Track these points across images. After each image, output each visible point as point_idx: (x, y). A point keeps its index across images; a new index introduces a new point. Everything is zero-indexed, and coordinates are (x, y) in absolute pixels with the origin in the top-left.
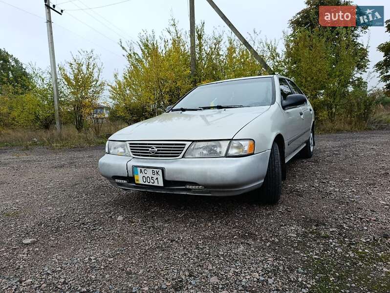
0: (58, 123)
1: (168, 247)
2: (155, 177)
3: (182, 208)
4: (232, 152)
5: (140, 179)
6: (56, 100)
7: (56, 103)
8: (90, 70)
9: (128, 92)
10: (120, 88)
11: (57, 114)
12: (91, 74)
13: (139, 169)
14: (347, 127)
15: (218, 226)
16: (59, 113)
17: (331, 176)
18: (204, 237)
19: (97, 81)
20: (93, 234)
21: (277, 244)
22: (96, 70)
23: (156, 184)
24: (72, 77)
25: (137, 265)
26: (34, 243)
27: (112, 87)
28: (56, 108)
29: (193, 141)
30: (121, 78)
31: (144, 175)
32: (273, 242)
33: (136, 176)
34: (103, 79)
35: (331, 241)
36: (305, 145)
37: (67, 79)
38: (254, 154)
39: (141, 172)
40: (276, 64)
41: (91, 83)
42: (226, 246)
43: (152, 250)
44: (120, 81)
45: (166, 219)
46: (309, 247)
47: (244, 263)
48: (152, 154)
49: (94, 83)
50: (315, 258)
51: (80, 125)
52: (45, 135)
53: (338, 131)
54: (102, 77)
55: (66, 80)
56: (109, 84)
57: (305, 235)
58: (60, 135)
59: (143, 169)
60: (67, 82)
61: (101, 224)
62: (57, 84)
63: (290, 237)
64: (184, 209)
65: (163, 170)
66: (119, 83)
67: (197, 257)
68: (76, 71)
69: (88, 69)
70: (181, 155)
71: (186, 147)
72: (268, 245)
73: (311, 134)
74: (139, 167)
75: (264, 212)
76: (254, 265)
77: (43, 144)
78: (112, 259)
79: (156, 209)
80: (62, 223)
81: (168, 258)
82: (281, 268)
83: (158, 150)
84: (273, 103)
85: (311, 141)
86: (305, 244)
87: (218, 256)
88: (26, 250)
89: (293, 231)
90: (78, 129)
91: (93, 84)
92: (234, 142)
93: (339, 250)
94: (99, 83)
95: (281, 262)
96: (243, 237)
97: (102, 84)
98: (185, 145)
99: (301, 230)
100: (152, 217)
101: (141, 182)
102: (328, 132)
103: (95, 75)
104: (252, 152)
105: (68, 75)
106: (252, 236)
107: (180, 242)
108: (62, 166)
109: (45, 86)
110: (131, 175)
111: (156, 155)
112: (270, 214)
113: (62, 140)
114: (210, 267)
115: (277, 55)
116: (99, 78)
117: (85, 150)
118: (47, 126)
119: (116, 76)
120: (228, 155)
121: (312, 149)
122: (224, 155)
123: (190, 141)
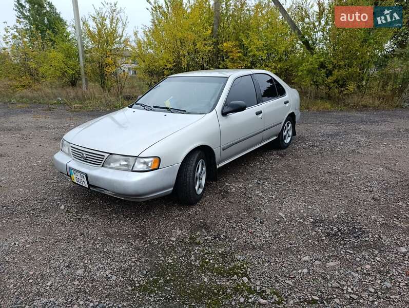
0: (84, 80)
2: (83, 180)
4: (138, 167)
6: (81, 55)
7: (81, 59)
8: (113, 24)
10: (140, 47)
11: (82, 72)
12: (115, 31)
13: (73, 171)
16: (85, 70)
19: (122, 36)
22: (120, 24)
23: (84, 185)
24: (95, 32)
28: (82, 65)
29: (111, 154)
30: (141, 36)
31: (76, 176)
33: (72, 175)
34: (128, 35)
36: (275, 138)
38: (158, 169)
41: (114, 39)
44: (140, 40)
46: (175, 252)
48: (82, 159)
49: (118, 39)
50: (168, 263)
52: (71, 92)
53: (365, 107)
59: (75, 172)
65: (86, 175)
69: (111, 23)
70: (101, 164)
71: (105, 158)
73: (289, 125)
74: (72, 169)
83: (87, 157)
84: (210, 111)
85: (288, 133)
86: (174, 249)
89: (177, 235)
91: (116, 40)
92: (140, 159)
94: (123, 39)
96: (136, 236)
97: (126, 40)
98: (104, 156)
101: (75, 181)
103: (120, 31)
104: (156, 167)
116: (124, 34)
118: (73, 83)
119: (136, 34)
120: (134, 170)
121: (287, 140)
122: (131, 169)
123: (108, 153)
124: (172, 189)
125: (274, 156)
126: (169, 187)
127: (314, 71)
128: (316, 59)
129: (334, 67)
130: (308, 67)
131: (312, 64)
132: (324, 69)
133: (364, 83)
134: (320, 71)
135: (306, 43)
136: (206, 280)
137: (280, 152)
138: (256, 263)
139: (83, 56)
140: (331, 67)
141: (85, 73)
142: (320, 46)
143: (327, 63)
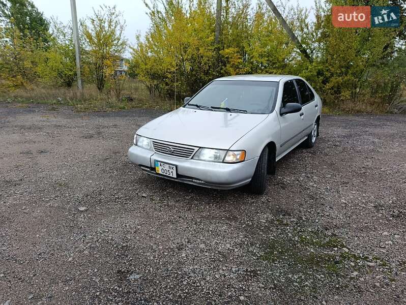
0: (80, 82)
1: (177, 222)
2: (171, 170)
3: (190, 191)
4: (228, 159)
5: (159, 170)
6: (77, 57)
7: (78, 61)
8: (112, 27)
9: (150, 54)
10: (142, 50)
11: (79, 73)
12: (113, 32)
13: (159, 163)
14: (369, 109)
15: (214, 210)
16: (81, 71)
17: (317, 171)
18: (202, 217)
19: (119, 39)
20: (126, 206)
21: (250, 226)
22: (118, 27)
23: (171, 175)
24: (93, 34)
25: (156, 232)
26: (86, 210)
27: (134, 50)
28: (78, 66)
29: (200, 148)
30: (143, 40)
31: (163, 168)
32: (248, 225)
33: (157, 168)
34: (125, 38)
35: (288, 228)
36: (306, 138)
37: (89, 37)
38: (244, 161)
39: (161, 165)
40: (305, 36)
41: (112, 41)
42: (215, 224)
43: (166, 223)
44: (142, 43)
45: (177, 199)
46: (271, 231)
47: (224, 237)
48: (169, 153)
49: (116, 42)
50: (271, 239)
51: (101, 84)
52: (70, 93)
53: (359, 113)
54: (124, 35)
55: (87, 37)
56: (132, 47)
57: (272, 222)
58: (82, 94)
59: (162, 164)
60: (89, 39)
61: (131, 199)
62: (79, 39)
63: (261, 222)
64: (192, 192)
65: (177, 167)
66: (141, 46)
67: (195, 230)
68: (98, 29)
69: (110, 26)
70: (191, 157)
71: (195, 151)
72: (243, 226)
73: (316, 126)
74: (159, 161)
75: (250, 200)
76: (229, 239)
77: (67, 104)
78: (140, 227)
79: (171, 190)
80: (102, 196)
81: (176, 229)
82: (246, 243)
83: (174, 151)
84: (272, 111)
85: (314, 133)
86: (269, 228)
87: (208, 231)
88: (82, 215)
89: (264, 217)
90: (99, 89)
92: (230, 152)
93: (290, 235)
94: (120, 42)
95: (248, 239)
96: (229, 219)
97: (124, 43)
98: (193, 149)
99: (271, 217)
100: (168, 197)
101: (160, 172)
102: (348, 112)
103: (118, 33)
104: (243, 160)
105: (90, 31)
106: (235, 219)
107: (185, 219)
108: (91, 137)
109: (67, 42)
110: (153, 166)
111: (172, 153)
112: (253, 202)
113: (85, 101)
114: (201, 238)
115: (307, 25)
116: (121, 37)
117: (108, 116)
118: (69, 84)
119: (138, 37)
120: (225, 161)
121: (314, 140)
122: (221, 161)
123: (198, 147)
124: (250, 179)
125: (305, 153)
126: (249, 178)
127: (312, 78)
128: (315, 66)
129: (332, 75)
130: (307, 74)
131: (311, 72)
132: (321, 76)
133: (358, 90)
134: (318, 78)
135: (304, 51)
136: (312, 250)
137: (309, 150)
138: (347, 238)
139: (80, 57)
140: (328, 74)
141: (81, 74)
142: (317, 55)
143: (325, 71)
